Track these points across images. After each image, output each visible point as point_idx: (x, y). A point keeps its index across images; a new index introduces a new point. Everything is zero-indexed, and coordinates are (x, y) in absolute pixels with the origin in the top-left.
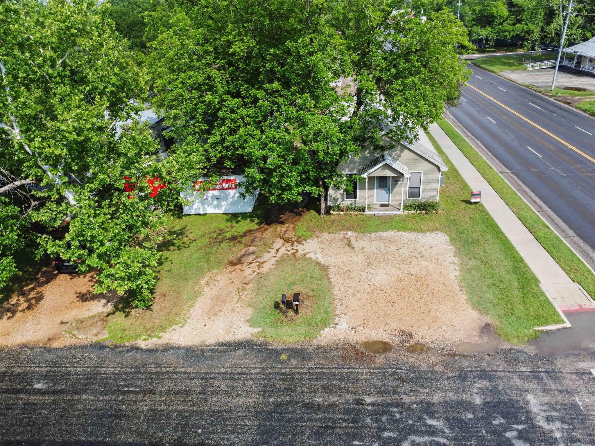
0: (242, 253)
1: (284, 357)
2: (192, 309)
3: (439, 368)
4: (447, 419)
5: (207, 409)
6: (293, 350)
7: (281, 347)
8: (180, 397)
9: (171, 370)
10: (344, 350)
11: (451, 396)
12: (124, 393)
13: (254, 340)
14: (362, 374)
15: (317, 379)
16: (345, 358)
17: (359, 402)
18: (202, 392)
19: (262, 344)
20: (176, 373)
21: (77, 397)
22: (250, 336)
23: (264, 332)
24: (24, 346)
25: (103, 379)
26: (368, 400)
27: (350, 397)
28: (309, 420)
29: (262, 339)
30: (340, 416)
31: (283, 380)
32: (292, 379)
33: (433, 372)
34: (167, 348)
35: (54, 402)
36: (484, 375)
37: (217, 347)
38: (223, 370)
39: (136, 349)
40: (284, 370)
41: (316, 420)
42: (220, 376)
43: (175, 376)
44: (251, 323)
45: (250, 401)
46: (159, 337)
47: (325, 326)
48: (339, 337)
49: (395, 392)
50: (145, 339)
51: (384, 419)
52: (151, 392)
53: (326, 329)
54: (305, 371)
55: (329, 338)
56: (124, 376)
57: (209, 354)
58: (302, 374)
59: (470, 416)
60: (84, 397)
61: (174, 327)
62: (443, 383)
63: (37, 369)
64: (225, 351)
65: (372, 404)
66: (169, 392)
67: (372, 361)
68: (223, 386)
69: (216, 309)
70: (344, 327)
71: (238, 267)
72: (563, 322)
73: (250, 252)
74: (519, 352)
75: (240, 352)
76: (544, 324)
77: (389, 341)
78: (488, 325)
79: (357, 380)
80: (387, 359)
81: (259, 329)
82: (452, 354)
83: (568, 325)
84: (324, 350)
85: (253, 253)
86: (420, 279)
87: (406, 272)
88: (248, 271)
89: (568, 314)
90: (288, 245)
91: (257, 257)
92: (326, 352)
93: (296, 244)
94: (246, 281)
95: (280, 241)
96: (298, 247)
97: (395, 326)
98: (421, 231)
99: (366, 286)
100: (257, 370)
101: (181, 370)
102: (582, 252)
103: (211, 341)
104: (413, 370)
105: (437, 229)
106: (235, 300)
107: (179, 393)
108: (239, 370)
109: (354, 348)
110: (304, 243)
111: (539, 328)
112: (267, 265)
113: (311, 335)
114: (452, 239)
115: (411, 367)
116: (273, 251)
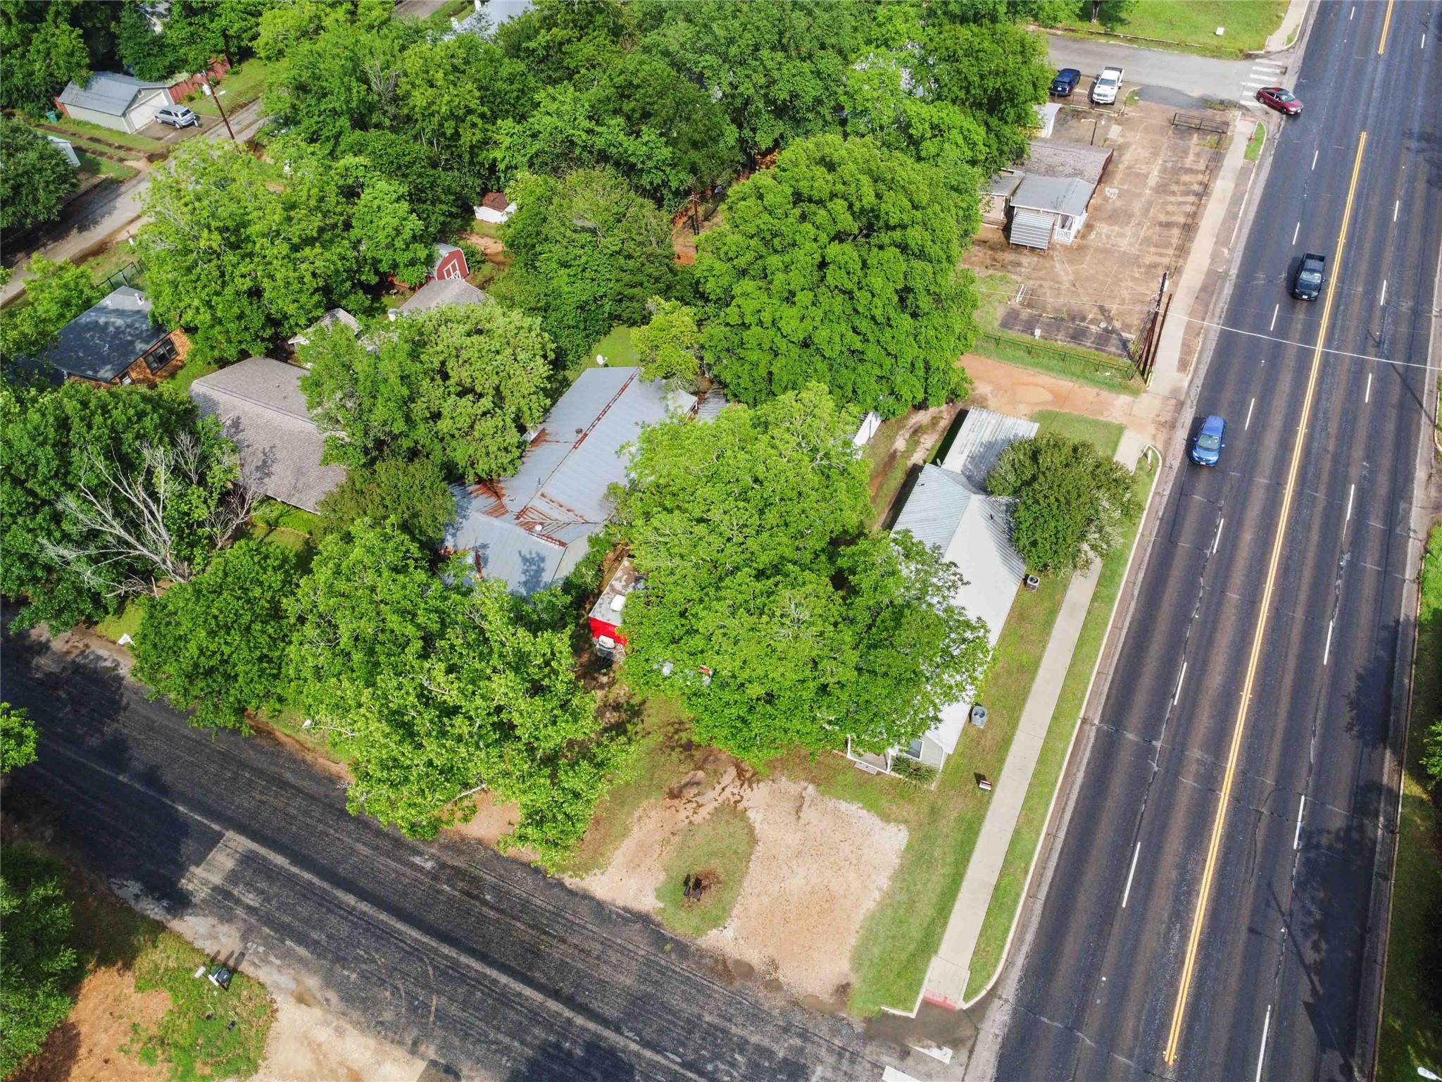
0: (686, 779)
1: (668, 947)
2: (617, 852)
3: (776, 1012)
4: (750, 1060)
5: (597, 975)
6: (678, 942)
7: (670, 935)
8: (583, 956)
9: (582, 923)
10: (716, 961)
11: (766, 1042)
12: (546, 933)
13: (654, 916)
14: (716, 992)
15: (682, 982)
16: (712, 970)
17: (700, 1017)
18: (598, 958)
19: (658, 925)
20: (584, 928)
21: (513, 922)
22: (651, 910)
23: (664, 910)
24: (480, 842)
25: (533, 910)
26: (708, 1018)
27: (696, 1010)
28: (660, 1017)
29: (659, 918)
30: (682, 1024)
31: (658, 971)
32: (664, 974)
33: (769, 1014)
34: (586, 897)
35: (497, 921)
36: (804, 1035)
37: (622, 912)
38: (619, 941)
39: (560, 884)
40: (663, 962)
42: (616, 947)
43: (584, 932)
44: (659, 895)
45: (628, 982)
46: (582, 879)
47: (715, 926)
48: (721, 944)
49: (730, 1020)
50: (571, 876)
51: (709, 1039)
52: (564, 941)
53: (714, 931)
54: (678, 970)
55: (711, 942)
56: (548, 914)
57: (614, 916)
58: (674, 971)
59: (767, 1064)
60: (518, 924)
61: (596, 871)
62: (769, 1028)
63: (488, 877)
64: (627, 920)
65: (708, 1023)
66: (576, 946)
67: (731, 983)
68: (614, 957)
69: (637, 861)
70: (729, 933)
71: (676, 802)
72: (911, 1011)
73: (696, 780)
74: (848, 1024)
75: (638, 926)
76: (893, 1006)
77: (756, 967)
78: (848, 984)
79: (710, 996)
80: (743, 985)
81: (661, 905)
82: (795, 1003)
83: (913, 1015)
84: (702, 954)
85: (698, 784)
86: (832, 899)
87: (825, 882)
88: (683, 814)
89: (927, 1004)
90: (738, 783)
91: (698, 794)
92: (701, 957)
93: (746, 785)
94: (675, 830)
95: (732, 771)
96: (746, 791)
97: (770, 951)
98: (886, 818)
99: (777, 888)
100: (643, 953)
101: (590, 926)
102: (1023, 927)
103: (620, 903)
104: (756, 1005)
105: (906, 822)
106: (656, 855)
107: (582, 951)
108: (630, 947)
109: (725, 962)
110: (754, 785)
111: (885, 1008)
112: (703, 812)
113: (699, 931)
114: (909, 847)
115: (757, 1002)
116: (719, 788)
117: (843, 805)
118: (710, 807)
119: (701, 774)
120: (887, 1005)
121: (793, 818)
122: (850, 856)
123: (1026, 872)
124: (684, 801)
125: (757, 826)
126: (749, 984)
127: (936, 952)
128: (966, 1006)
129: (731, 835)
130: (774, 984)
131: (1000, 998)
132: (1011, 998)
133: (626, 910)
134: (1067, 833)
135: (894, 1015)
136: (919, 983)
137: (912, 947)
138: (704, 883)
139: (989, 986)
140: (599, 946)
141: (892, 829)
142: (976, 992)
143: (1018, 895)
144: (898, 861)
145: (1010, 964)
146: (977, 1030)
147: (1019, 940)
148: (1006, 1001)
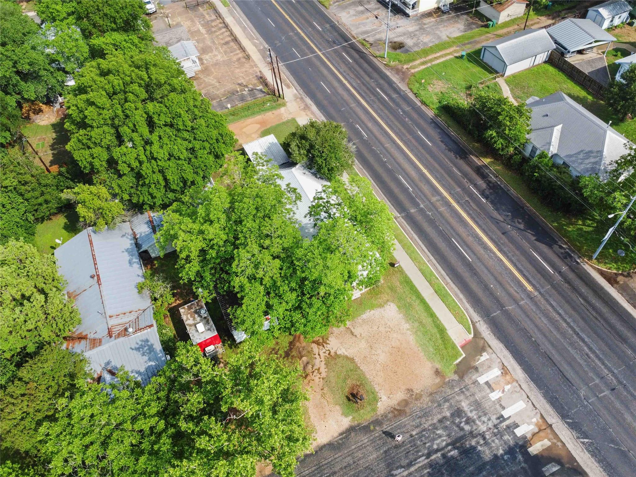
0: (302, 366)
1: (372, 428)
2: (311, 419)
3: (430, 404)
4: (442, 428)
5: (362, 468)
6: (372, 422)
7: (367, 423)
8: (348, 469)
9: (332, 458)
10: (392, 412)
11: (439, 417)
13: (353, 424)
14: (405, 421)
16: (394, 416)
17: (411, 436)
18: (354, 463)
19: (359, 425)
20: (336, 459)
22: (350, 423)
23: (354, 418)
26: (414, 433)
27: (408, 435)
28: (400, 453)
29: (356, 422)
30: (409, 445)
31: (379, 439)
32: (383, 438)
33: (429, 407)
34: (321, 448)
36: (446, 400)
37: (341, 437)
38: (353, 447)
40: (377, 435)
41: (402, 452)
42: (355, 451)
44: (345, 415)
45: (375, 456)
47: (377, 402)
48: (386, 405)
49: (421, 425)
51: (423, 439)
53: (379, 403)
55: (383, 408)
57: (340, 441)
59: (448, 423)
62: (434, 411)
64: (346, 437)
65: (416, 434)
66: (341, 469)
67: (406, 413)
68: (359, 454)
69: (322, 414)
70: (384, 398)
71: (309, 378)
72: (462, 355)
73: (305, 362)
74: (452, 380)
75: (353, 434)
76: (457, 359)
77: (406, 398)
78: (437, 369)
79: (405, 426)
80: (410, 409)
81: (351, 417)
82: (431, 394)
83: (464, 355)
84: (385, 416)
85: (308, 363)
86: (399, 349)
87: (391, 346)
88: (317, 379)
89: (462, 347)
91: (313, 366)
93: (325, 345)
94: (321, 387)
95: (314, 346)
96: (328, 347)
97: (404, 388)
99: (379, 366)
100: (366, 440)
101: (337, 456)
102: (456, 295)
103: (336, 434)
104: (422, 410)
106: (326, 403)
107: (345, 467)
108: (359, 444)
109: (395, 409)
110: (328, 342)
111: (455, 363)
112: (323, 370)
113: (374, 410)
115: (420, 408)
116: (317, 356)
118: (323, 366)
119: (304, 359)
120: (455, 361)
122: (386, 330)
123: (438, 279)
124: (311, 374)
125: (346, 353)
126: (411, 405)
127: (446, 329)
128: (472, 336)
129: (343, 367)
130: (418, 396)
131: (476, 322)
132: (479, 319)
133: (341, 434)
134: (433, 255)
135: (460, 362)
136: (455, 345)
137: (438, 336)
138: (355, 392)
139: (470, 323)
140: (349, 458)
142: (469, 328)
143: (444, 287)
144: (401, 315)
145: (466, 310)
146: (483, 338)
147: (460, 300)
148: (479, 321)
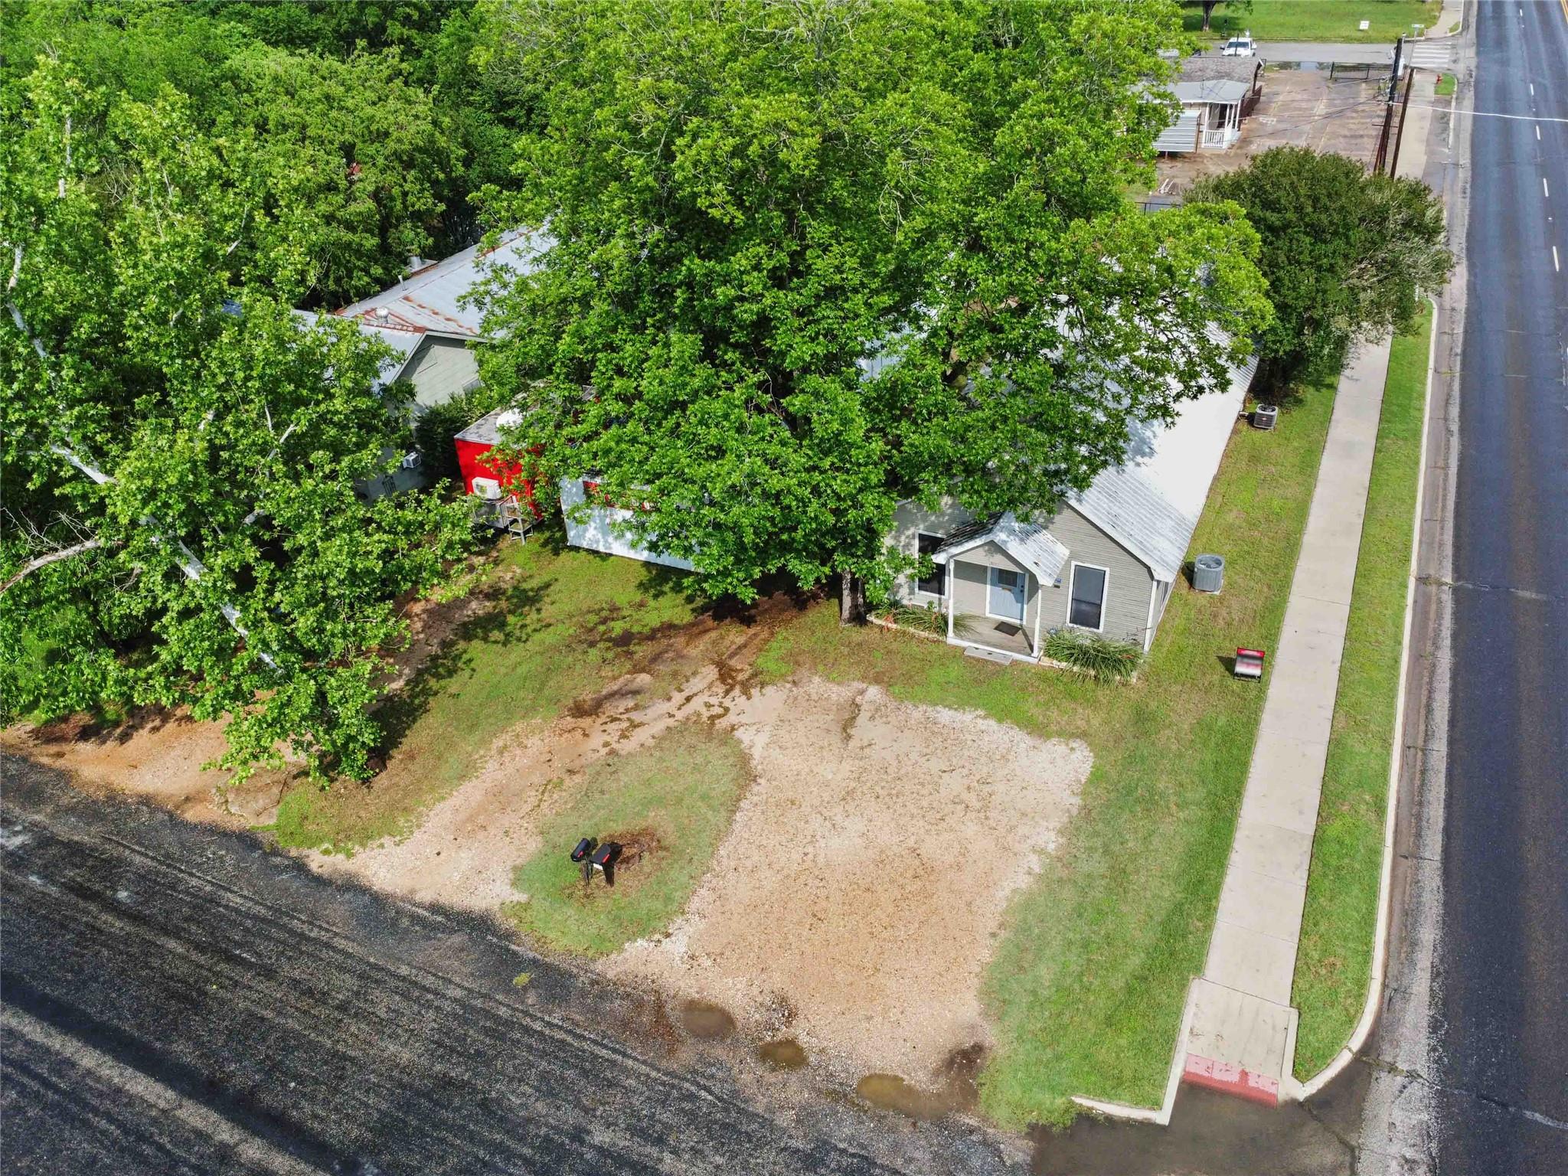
0: (615, 686)
1: (522, 979)
2: (439, 806)
3: (785, 1119)
5: (329, 1043)
6: (548, 967)
7: (531, 955)
8: (305, 1002)
9: (324, 936)
10: (639, 1005)
12: (231, 959)
13: (499, 918)
14: (627, 1072)
15: (543, 1054)
16: (625, 1024)
17: (579, 1135)
18: (343, 1007)
19: (509, 936)
20: (329, 947)
21: (162, 940)
22: (496, 908)
23: (526, 906)
24: (146, 800)
25: (217, 916)
26: (601, 1136)
27: (570, 1117)
29: (513, 922)
31: (486, 1031)
32: (502, 1038)
33: (767, 1123)
34: (351, 886)
35: (127, 940)
37: (426, 914)
38: (404, 970)
39: (300, 867)
40: (503, 1011)
41: (482, 1142)
42: (392, 983)
43: (324, 954)
44: (519, 877)
45: (406, 1056)
46: (350, 855)
47: (643, 933)
48: (652, 969)
49: (660, 1141)
50: (326, 852)
52: (269, 973)
53: (640, 942)
54: (537, 1026)
55: (630, 966)
56: (249, 923)
57: (405, 922)
58: (527, 1030)
60: (172, 944)
61: (386, 840)
62: (765, 1156)
63: (138, 859)
64: (435, 927)
65: (600, 1150)
66: (295, 983)
67: (671, 1051)
68: (383, 1003)
70: (677, 946)
72: (1157, 1105)
74: (985, 1143)
75: (457, 939)
76: (1104, 1094)
77: (738, 1014)
78: (978, 1049)
79: (611, 1084)
80: (701, 1058)
81: (522, 897)
82: (838, 1096)
83: (1162, 1117)
84: (602, 990)
85: (635, 693)
88: (597, 740)
89: (1193, 1089)
90: (720, 689)
91: (636, 707)
92: (603, 996)
93: (737, 691)
94: (576, 765)
95: (711, 672)
96: (737, 700)
97: (778, 981)
98: (1039, 730)
100: (458, 993)
101: (340, 943)
103: (426, 896)
104: (733, 1102)
105: (1083, 735)
106: (527, 808)
107: (310, 992)
108: (429, 981)
109: (659, 1006)
110: (755, 692)
111: (1084, 1102)
112: (641, 736)
113: (605, 945)
114: (1097, 777)
115: (735, 1093)
116: (678, 698)
117: (945, 715)
118: (658, 727)
119: (643, 679)
120: (1088, 1093)
121: (836, 739)
122: (965, 796)
124: (603, 718)
125: (757, 753)
126: (719, 1052)
128: (1304, 1091)
131: (1392, 1069)
132: (1423, 1066)
133: (435, 908)
134: (1451, 742)
135: (1109, 1119)
136: (1169, 1040)
137: (1135, 961)
138: (627, 852)
139: (1357, 1041)
140: (351, 982)
141: (1056, 748)
142: (1325, 1056)
144: (1077, 801)
145: (1393, 996)
146: (1353, 1153)
148: (1413, 1076)
